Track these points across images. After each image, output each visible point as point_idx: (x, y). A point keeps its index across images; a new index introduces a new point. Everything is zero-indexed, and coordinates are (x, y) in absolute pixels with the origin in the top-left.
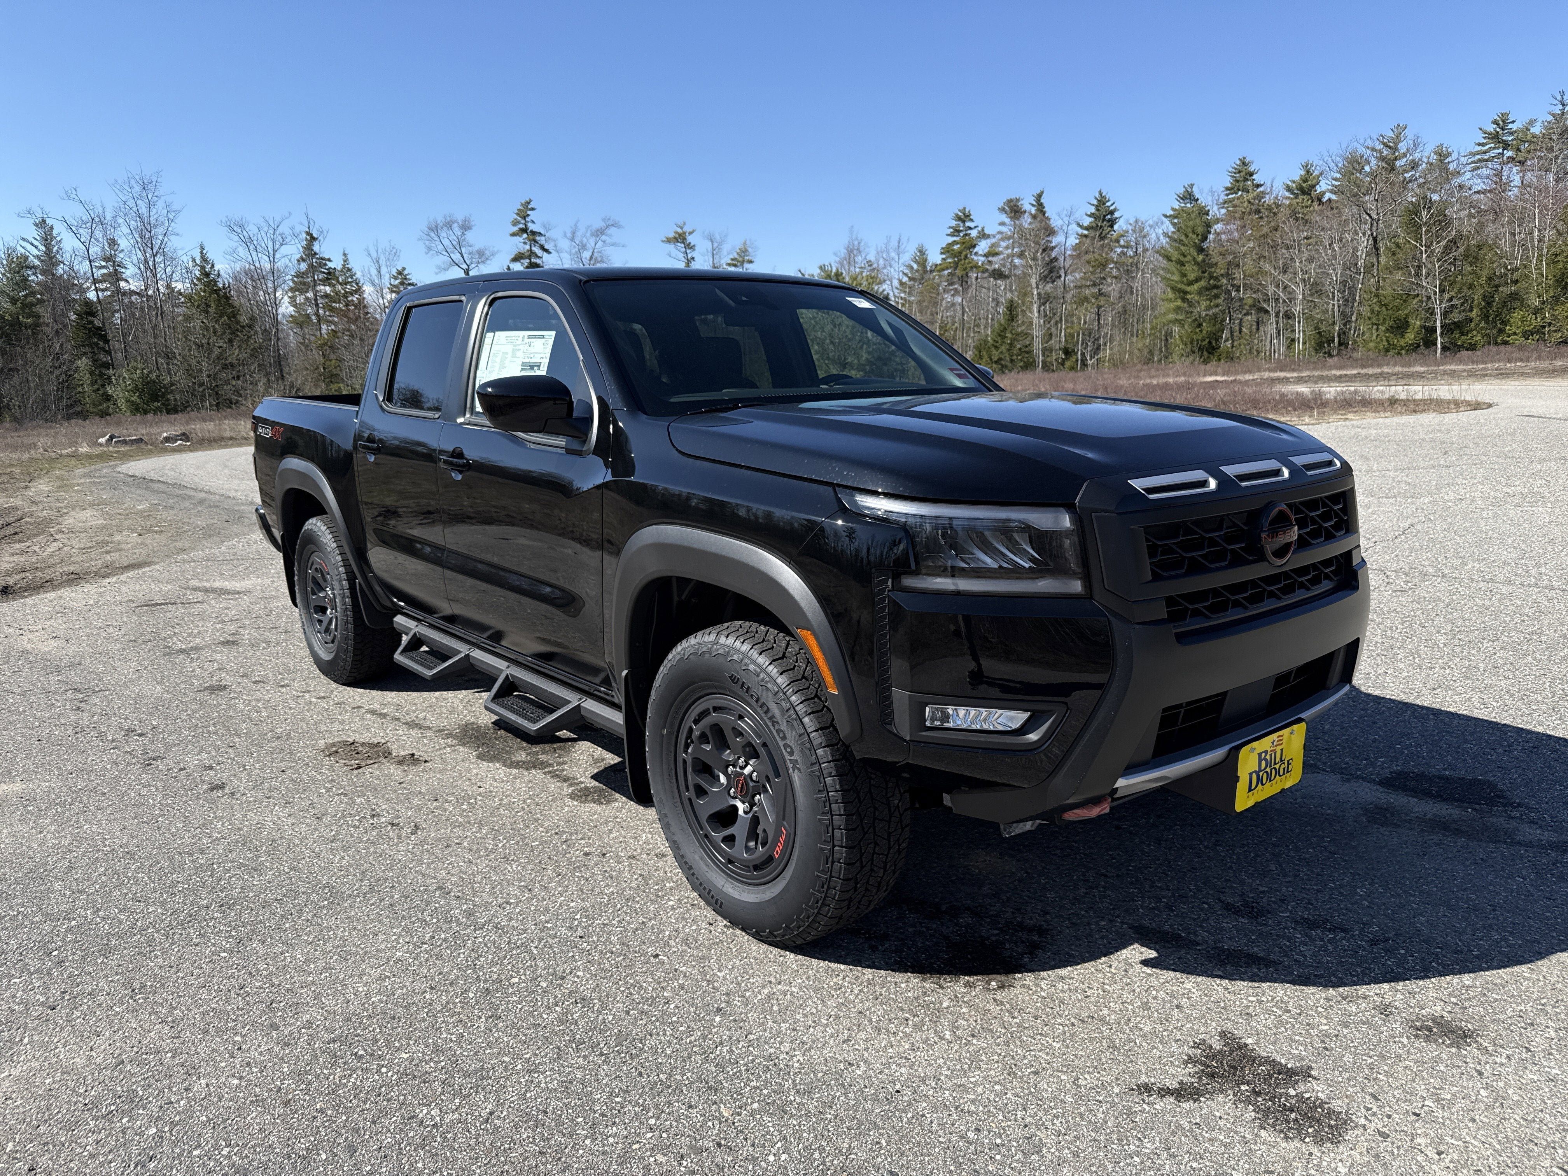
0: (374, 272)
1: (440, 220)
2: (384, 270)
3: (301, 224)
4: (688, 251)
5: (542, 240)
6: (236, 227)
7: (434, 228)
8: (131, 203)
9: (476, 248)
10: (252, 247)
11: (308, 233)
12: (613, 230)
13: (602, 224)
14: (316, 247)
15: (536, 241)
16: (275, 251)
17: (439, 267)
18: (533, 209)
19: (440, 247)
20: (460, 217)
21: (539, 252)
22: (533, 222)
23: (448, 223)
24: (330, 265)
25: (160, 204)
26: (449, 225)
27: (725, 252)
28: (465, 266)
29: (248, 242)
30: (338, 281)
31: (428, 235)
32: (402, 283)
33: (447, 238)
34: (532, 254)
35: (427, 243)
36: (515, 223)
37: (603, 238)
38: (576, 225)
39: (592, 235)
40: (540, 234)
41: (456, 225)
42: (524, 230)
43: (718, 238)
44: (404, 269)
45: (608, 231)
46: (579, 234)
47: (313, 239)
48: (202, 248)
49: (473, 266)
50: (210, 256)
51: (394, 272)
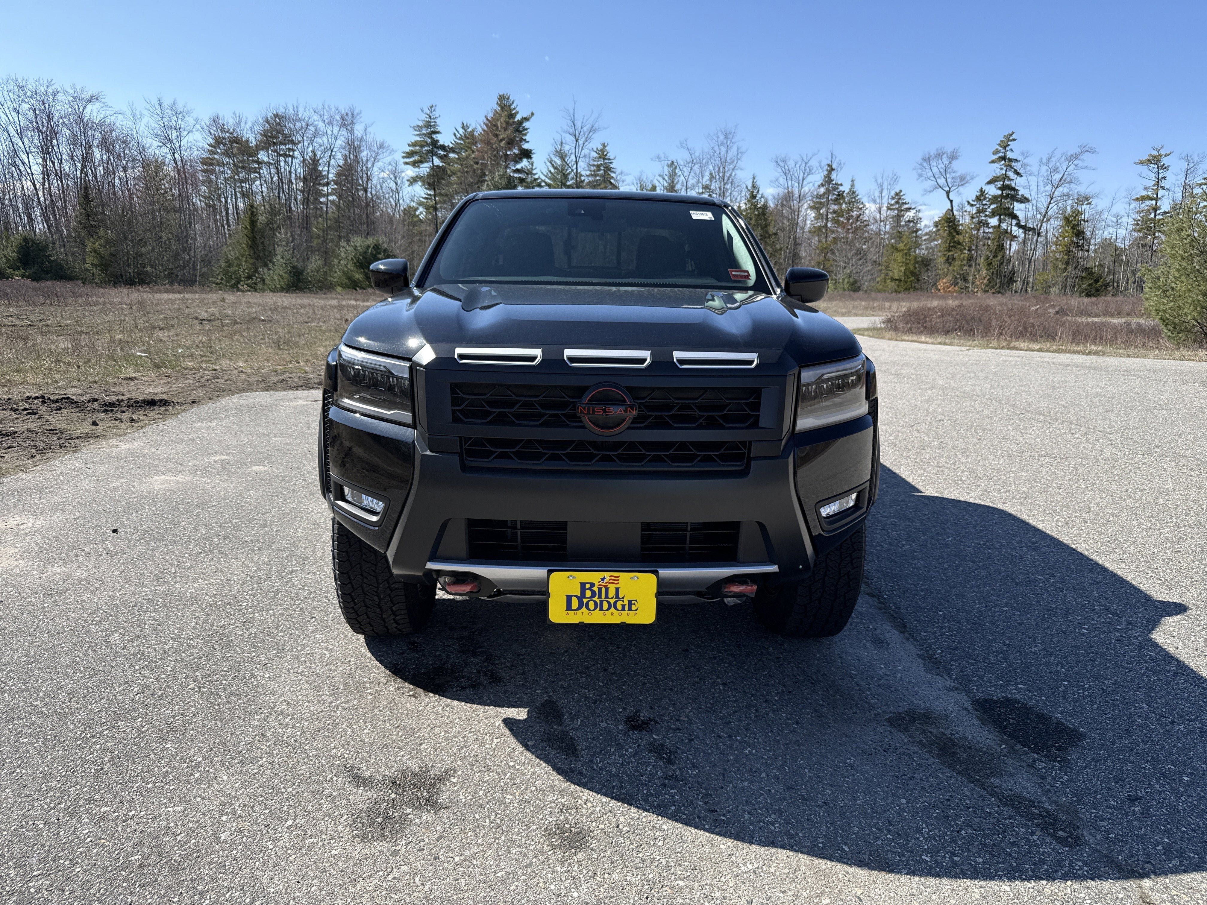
0: (877, 194)
1: (933, 153)
2: (885, 193)
3: (827, 159)
4: (1160, 171)
5: (1017, 166)
6: (781, 162)
7: (927, 160)
8: (717, 149)
9: (958, 174)
10: (789, 176)
11: (829, 166)
12: (1085, 156)
13: (1077, 150)
14: (834, 176)
15: (1012, 167)
16: (804, 179)
17: (925, 190)
18: (1014, 140)
19: (930, 174)
20: (949, 150)
21: (1011, 174)
22: (1012, 150)
23: (939, 154)
24: (841, 188)
25: (735, 149)
26: (939, 156)
27: (1200, 172)
28: (947, 189)
29: (786, 173)
30: (844, 202)
31: (921, 165)
32: (897, 202)
33: (936, 167)
34: (1005, 177)
35: (920, 171)
36: (996, 152)
37: (1076, 162)
38: (1053, 152)
39: (1066, 160)
40: (1016, 160)
41: (945, 156)
42: (1003, 158)
43: (1196, 159)
44: (901, 191)
45: (1082, 157)
46: (1054, 159)
47: (833, 169)
48: (754, 178)
49: (953, 188)
50: (758, 183)
51: (893, 193)
